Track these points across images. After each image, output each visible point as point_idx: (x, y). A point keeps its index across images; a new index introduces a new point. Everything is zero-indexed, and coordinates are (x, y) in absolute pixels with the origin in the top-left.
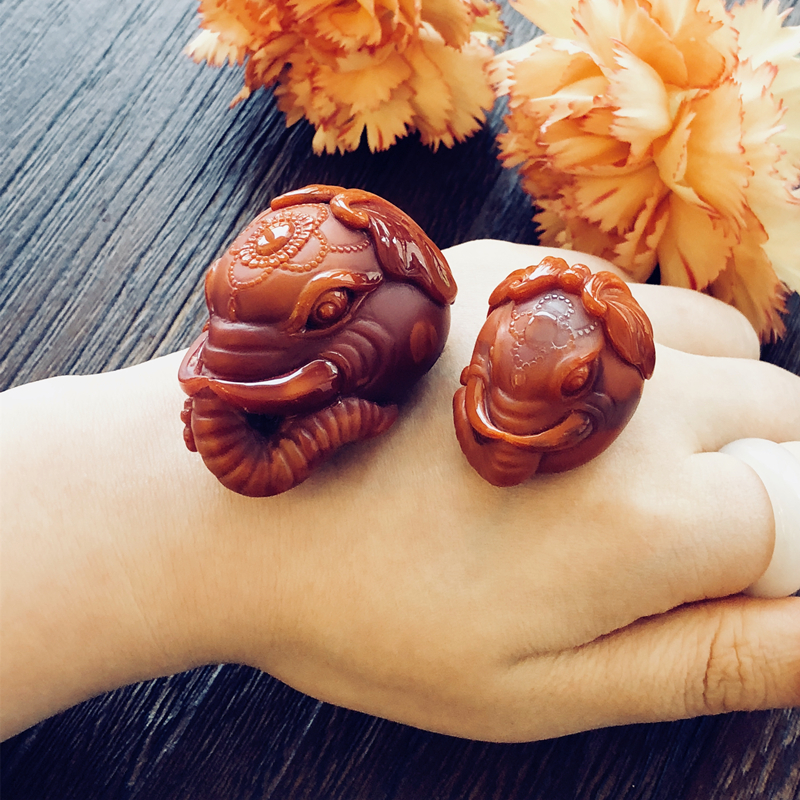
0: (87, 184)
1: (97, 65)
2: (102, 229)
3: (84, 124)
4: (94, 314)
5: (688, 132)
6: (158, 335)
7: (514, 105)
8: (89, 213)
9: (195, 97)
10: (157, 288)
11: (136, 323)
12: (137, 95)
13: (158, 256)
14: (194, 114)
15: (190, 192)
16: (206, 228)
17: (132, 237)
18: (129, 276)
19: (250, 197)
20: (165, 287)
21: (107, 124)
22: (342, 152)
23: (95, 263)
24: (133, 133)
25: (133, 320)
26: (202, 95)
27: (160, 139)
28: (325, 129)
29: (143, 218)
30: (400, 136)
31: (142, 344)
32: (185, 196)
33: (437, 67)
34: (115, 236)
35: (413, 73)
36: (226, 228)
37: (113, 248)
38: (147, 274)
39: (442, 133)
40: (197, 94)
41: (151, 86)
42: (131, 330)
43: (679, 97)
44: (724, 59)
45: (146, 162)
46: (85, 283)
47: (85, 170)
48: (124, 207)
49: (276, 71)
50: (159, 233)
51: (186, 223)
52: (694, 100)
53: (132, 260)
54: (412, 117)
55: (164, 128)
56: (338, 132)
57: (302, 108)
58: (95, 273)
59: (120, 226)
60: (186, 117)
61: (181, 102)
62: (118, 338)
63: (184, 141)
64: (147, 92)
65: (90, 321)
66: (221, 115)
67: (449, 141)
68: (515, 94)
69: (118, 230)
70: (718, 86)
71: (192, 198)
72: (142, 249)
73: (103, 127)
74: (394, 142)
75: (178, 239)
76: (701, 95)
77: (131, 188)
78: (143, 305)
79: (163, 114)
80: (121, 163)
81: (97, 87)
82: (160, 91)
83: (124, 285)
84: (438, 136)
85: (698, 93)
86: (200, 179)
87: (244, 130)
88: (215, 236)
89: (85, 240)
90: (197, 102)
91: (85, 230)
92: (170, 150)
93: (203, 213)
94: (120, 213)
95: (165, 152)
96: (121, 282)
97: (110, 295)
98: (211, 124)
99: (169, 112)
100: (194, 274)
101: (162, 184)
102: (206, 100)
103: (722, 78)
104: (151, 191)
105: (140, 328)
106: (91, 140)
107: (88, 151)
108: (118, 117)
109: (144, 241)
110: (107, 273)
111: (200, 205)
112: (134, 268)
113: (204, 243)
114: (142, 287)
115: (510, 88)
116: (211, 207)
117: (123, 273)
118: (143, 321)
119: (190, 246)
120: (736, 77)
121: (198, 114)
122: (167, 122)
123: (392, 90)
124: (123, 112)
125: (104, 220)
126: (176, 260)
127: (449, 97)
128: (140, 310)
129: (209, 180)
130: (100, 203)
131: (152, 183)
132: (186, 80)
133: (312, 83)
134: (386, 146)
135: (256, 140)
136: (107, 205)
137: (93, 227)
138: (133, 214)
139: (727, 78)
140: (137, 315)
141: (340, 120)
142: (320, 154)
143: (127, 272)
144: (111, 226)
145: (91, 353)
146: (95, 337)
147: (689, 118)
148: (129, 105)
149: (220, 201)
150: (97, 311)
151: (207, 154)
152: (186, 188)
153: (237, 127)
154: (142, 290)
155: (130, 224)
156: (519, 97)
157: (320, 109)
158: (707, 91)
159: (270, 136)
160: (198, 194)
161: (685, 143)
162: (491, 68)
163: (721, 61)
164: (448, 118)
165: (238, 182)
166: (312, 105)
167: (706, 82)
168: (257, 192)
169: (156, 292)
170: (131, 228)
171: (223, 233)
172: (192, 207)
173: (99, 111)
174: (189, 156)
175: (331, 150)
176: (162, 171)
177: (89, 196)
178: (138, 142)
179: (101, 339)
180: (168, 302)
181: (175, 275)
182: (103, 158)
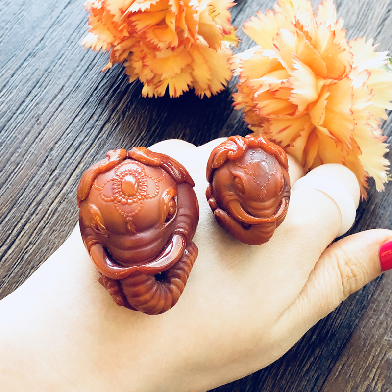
0: (30, 106)
1: (37, 45)
2: (37, 129)
3: (30, 75)
4: (32, 171)
5: (326, 102)
6: (63, 183)
7: (242, 81)
8: (30, 120)
9: (85, 64)
10: (63, 159)
11: (52, 177)
12: (56, 62)
13: (64, 143)
14: (84, 73)
15: (81, 112)
16: (88, 131)
17: (52, 133)
18: (49, 153)
19: (110, 116)
20: (67, 159)
21: (41, 76)
22: (156, 97)
23: (33, 146)
24: (53, 81)
25: (51, 175)
26: (88, 64)
27: (67, 85)
28: (148, 85)
29: (57, 124)
30: (185, 91)
31: (55, 187)
32: (78, 114)
33: (205, 58)
34: (43, 132)
35: (193, 60)
36: (98, 131)
37: (42, 139)
38: (58, 152)
39: (206, 90)
40: (86, 63)
41: (63, 57)
42: (50, 180)
43: (322, 83)
44: (345, 67)
45: (59, 96)
46: (28, 155)
47: (30, 98)
48: (48, 118)
49: (125, 56)
50: (65, 131)
51: (78, 127)
52: (330, 85)
53: (51, 145)
54: (191, 82)
55: (68, 80)
56: (155, 86)
57: (137, 74)
58: (33, 151)
59: (46, 127)
60: (80, 75)
61: (78, 66)
62: (43, 184)
63: (79, 86)
64: (61, 60)
65: (29, 174)
66: (98, 74)
67: (209, 95)
68: (242, 76)
69: (44, 129)
70: (341, 79)
71: (82, 115)
72: (56, 140)
73: (39, 77)
74: (182, 93)
75: (74, 135)
76: (333, 83)
77: (51, 109)
78: (56, 168)
79: (69, 73)
80: (47, 96)
81: (37, 57)
82: (67, 60)
83: (47, 157)
84: (203, 91)
85: (331, 82)
86: (86, 106)
87: (108, 82)
88: (92, 135)
89: (28, 134)
90: (86, 67)
91: (29, 129)
92: (72, 90)
93: (87, 123)
94: (46, 121)
95: (69, 91)
96: (46, 156)
97: (40, 162)
98: (92, 79)
99: (72, 71)
100: (81, 154)
101: (67, 108)
102: (90, 66)
103: (344, 76)
104: (61, 111)
105: (54, 179)
106: (33, 83)
107: (31, 89)
108: (46, 72)
109: (57, 135)
110: (39, 151)
111: (85, 119)
112: (52, 149)
113: (87, 138)
114: (55, 159)
115: (240, 73)
116: (91, 120)
117: (47, 151)
118: (56, 176)
119: (80, 139)
120: (350, 76)
121: (86, 73)
122: (70, 76)
123: (182, 69)
124: (49, 70)
125: (38, 124)
126: (73, 146)
127: (210, 73)
128: (54, 170)
129: (90, 107)
130: (36, 115)
131: (62, 107)
132: (81, 56)
133: (143, 62)
134: (178, 95)
135: (113, 88)
136: (40, 117)
137: (32, 127)
138: (52, 122)
139: (346, 76)
140: (53, 172)
141: (156, 81)
142: (145, 97)
143: (48, 151)
144: (41, 127)
145: (30, 190)
146: (32, 182)
147: (327, 95)
148: (52, 67)
149: (95, 117)
150: (33, 169)
151: (90, 93)
152: (78, 110)
153: (105, 81)
154: (56, 160)
155: (51, 126)
156: (244, 77)
157: (147, 75)
158: (336, 81)
159: (121, 86)
160: (85, 114)
161: (324, 107)
162: (231, 61)
163: (344, 67)
164: (209, 83)
165: (104, 109)
166: (142, 73)
167: (336, 77)
168: (114, 114)
169: (63, 161)
170: (51, 129)
171: (96, 134)
172: (81, 120)
173: (37, 69)
174: (81, 94)
175: (151, 95)
176: (67, 101)
177: (30, 112)
178: (56, 86)
179: (35, 184)
180: (68, 167)
181: (72, 153)
182: (38, 93)
